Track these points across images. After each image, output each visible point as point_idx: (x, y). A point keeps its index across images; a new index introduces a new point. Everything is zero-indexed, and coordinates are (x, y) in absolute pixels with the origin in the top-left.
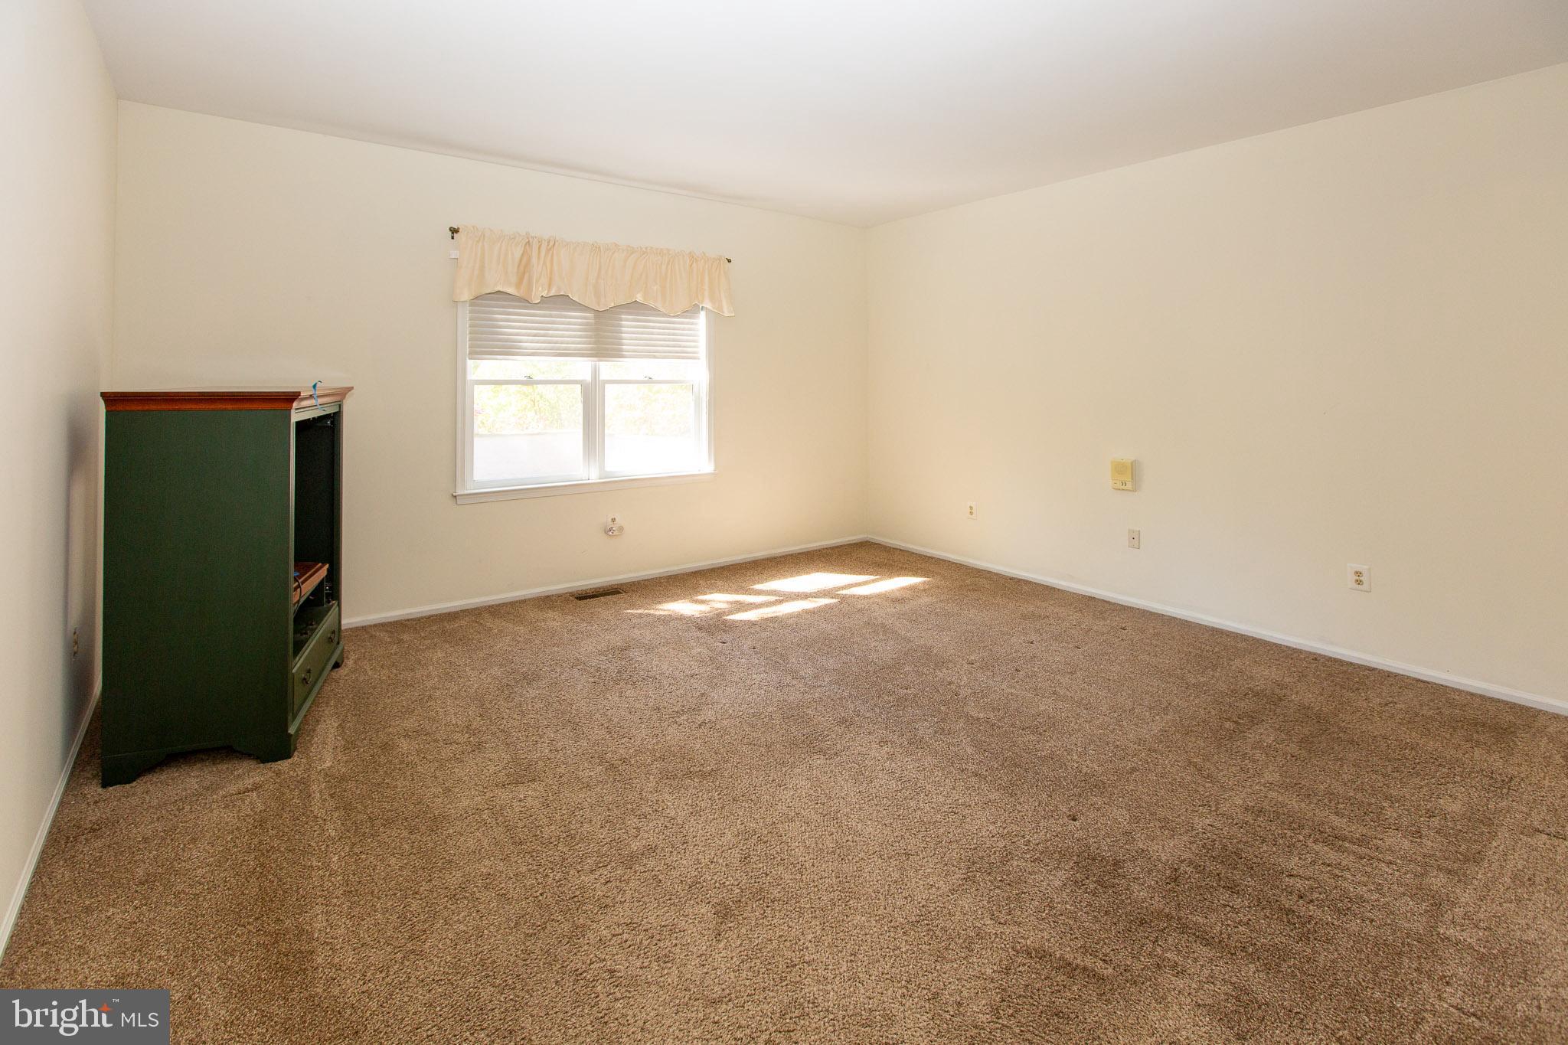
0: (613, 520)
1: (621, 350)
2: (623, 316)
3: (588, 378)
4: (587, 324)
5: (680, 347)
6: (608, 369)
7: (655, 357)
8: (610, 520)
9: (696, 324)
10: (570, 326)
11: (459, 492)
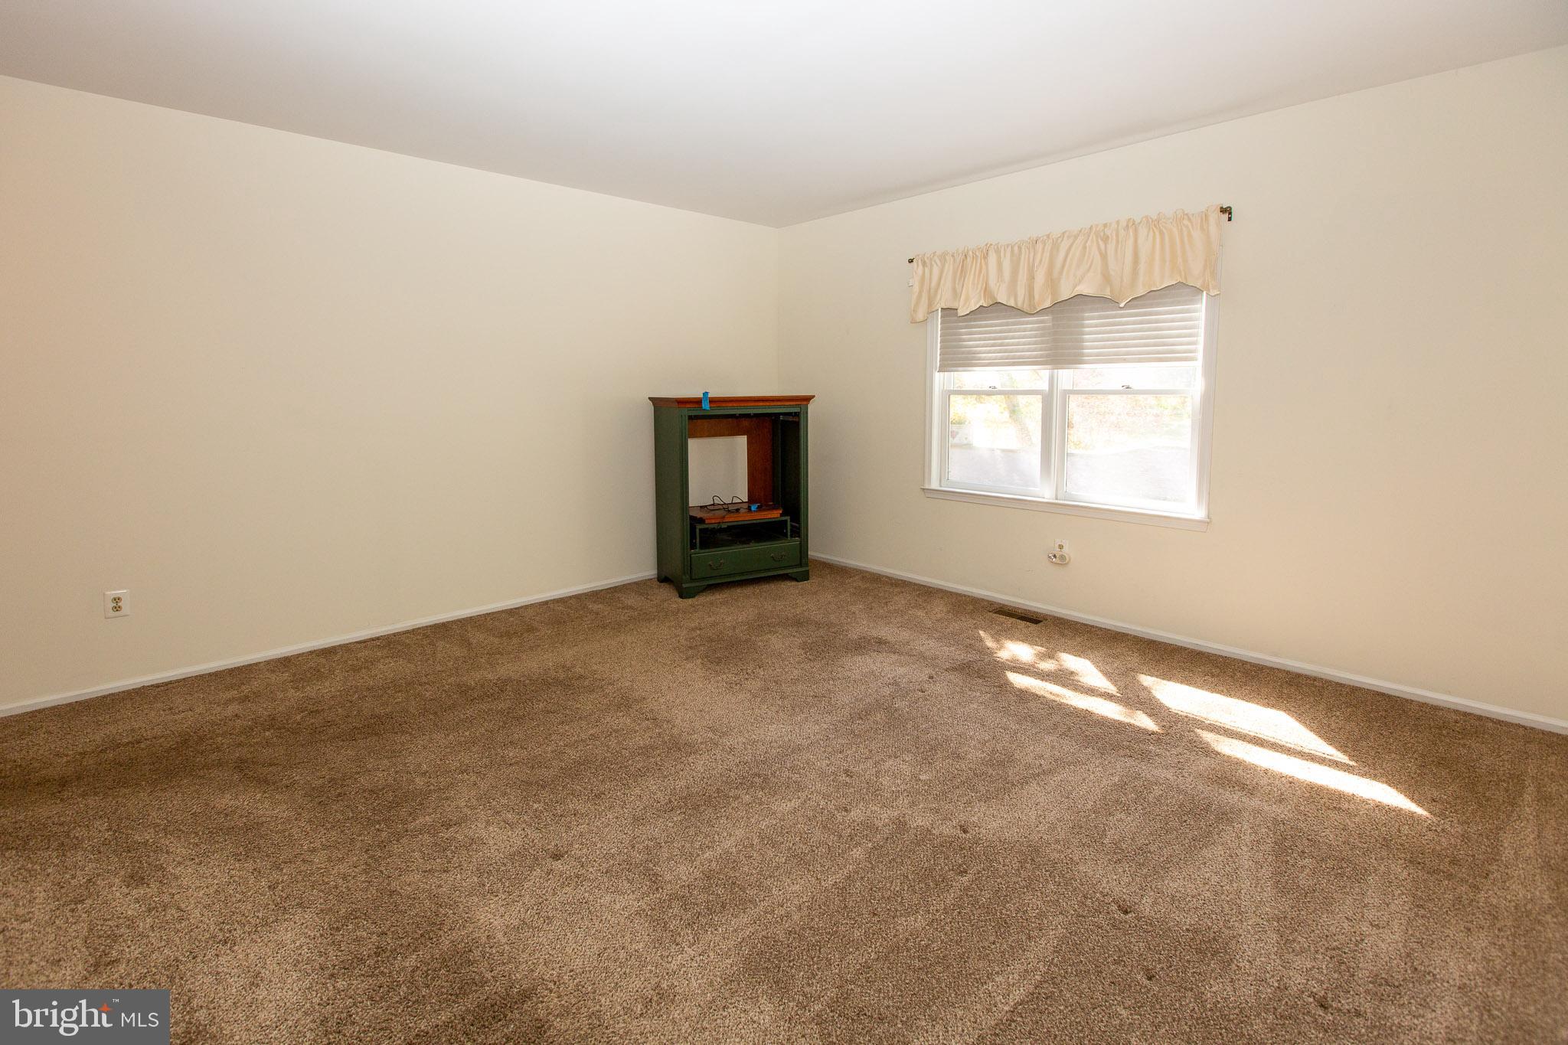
0: (1061, 547)
1: (1083, 355)
2: (1087, 314)
3: (1045, 387)
4: (1043, 328)
5: (1164, 345)
6: (1067, 377)
7: (1125, 361)
8: (1057, 546)
9: (1195, 311)
10: (1025, 334)
11: (927, 487)
